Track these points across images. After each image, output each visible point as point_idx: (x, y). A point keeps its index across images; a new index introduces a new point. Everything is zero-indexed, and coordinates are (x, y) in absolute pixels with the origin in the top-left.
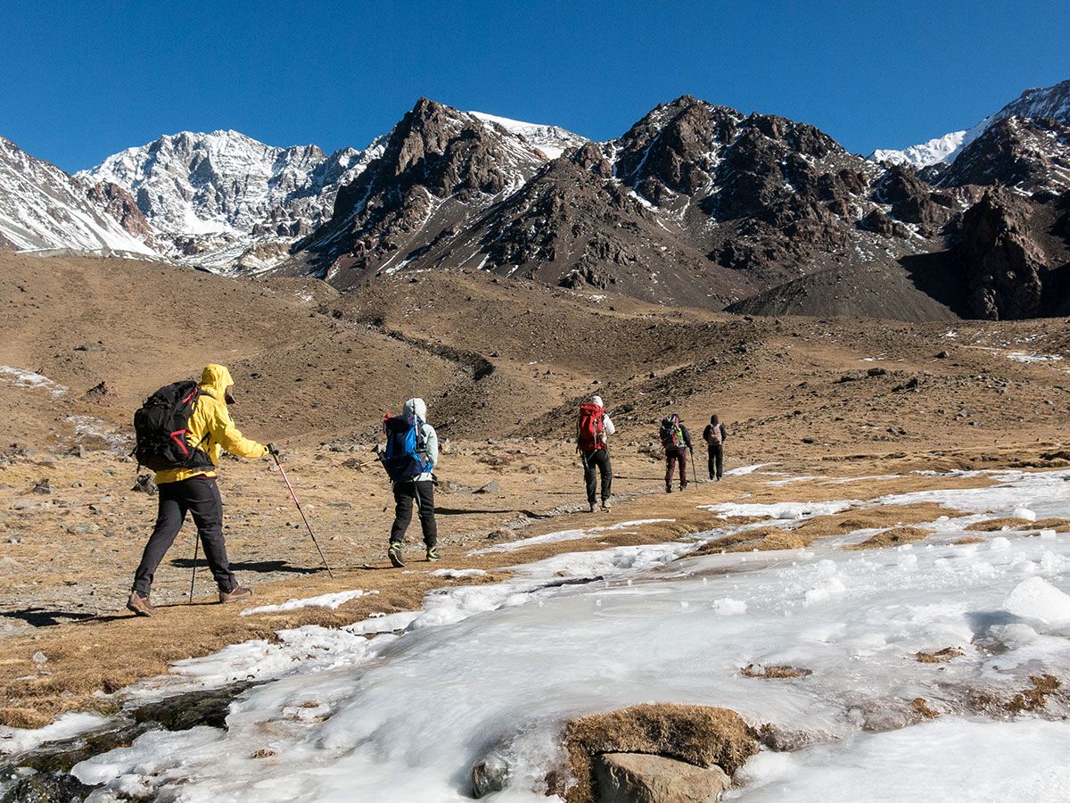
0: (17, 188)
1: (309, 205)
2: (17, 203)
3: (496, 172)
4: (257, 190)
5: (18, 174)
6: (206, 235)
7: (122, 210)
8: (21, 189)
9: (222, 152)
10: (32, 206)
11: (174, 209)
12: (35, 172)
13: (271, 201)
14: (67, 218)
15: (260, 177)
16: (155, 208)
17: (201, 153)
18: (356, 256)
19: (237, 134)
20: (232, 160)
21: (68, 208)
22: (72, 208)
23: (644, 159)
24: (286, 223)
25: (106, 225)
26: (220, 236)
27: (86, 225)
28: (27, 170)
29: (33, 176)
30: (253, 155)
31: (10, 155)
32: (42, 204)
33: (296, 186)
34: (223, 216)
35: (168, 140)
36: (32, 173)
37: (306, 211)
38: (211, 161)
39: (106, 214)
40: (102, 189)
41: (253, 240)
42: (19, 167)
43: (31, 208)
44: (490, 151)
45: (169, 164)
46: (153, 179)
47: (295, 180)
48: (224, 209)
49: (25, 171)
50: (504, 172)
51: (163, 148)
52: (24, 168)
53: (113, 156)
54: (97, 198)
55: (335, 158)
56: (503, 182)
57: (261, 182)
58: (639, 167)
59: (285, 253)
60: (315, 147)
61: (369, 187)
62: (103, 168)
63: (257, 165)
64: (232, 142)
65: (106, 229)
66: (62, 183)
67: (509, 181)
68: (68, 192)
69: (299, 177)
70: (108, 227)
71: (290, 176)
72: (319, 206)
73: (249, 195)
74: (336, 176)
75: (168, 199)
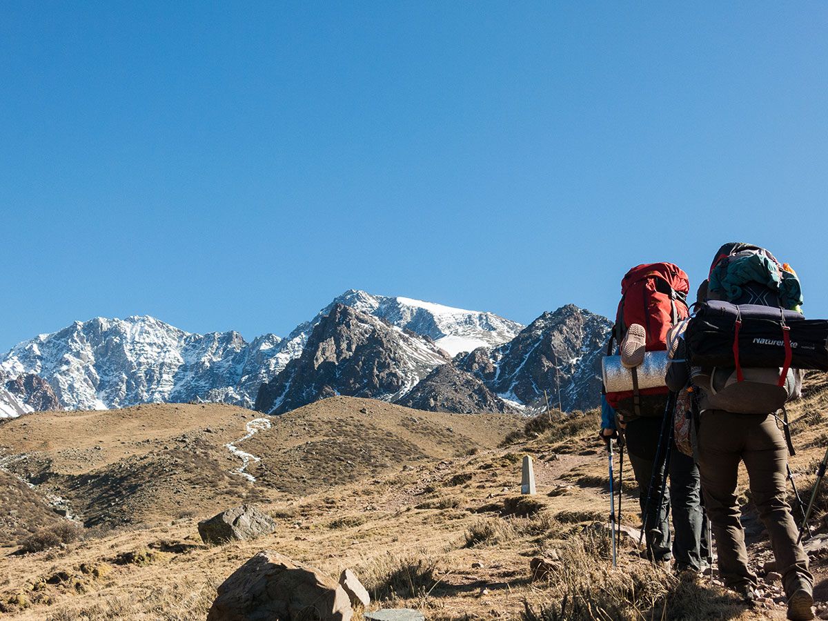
3: (395, 375)
9: (137, 339)
11: (85, 399)
16: (65, 397)
17: (114, 339)
19: (152, 320)
20: (147, 348)
23: (524, 363)
35: (80, 327)
38: (124, 348)
39: (27, 406)
40: (24, 381)
44: (392, 356)
46: (64, 367)
50: (403, 374)
54: (18, 390)
55: (255, 344)
56: (400, 383)
58: (518, 370)
61: (288, 384)
63: (172, 352)
64: (146, 328)
67: (406, 382)
73: (164, 385)
74: (256, 364)
75: (79, 388)
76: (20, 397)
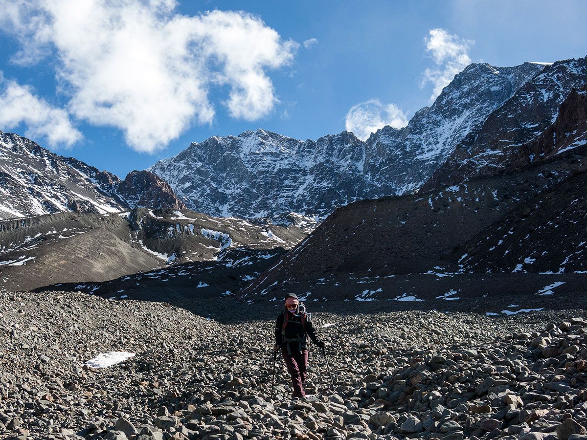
0: (33, 182)
2: (31, 197)
4: (294, 184)
8: (37, 182)
9: (253, 151)
10: (49, 199)
12: (57, 170)
17: (232, 155)
20: (264, 158)
21: (94, 203)
22: (100, 203)
28: (49, 168)
29: (56, 173)
31: (32, 155)
35: (197, 147)
38: (243, 159)
40: (134, 180)
45: (201, 169)
46: (187, 185)
51: (193, 154)
55: (372, 140)
64: (261, 140)
69: (337, 165)
71: (327, 165)
73: (287, 190)
74: (378, 157)
75: (203, 202)
76: (131, 198)
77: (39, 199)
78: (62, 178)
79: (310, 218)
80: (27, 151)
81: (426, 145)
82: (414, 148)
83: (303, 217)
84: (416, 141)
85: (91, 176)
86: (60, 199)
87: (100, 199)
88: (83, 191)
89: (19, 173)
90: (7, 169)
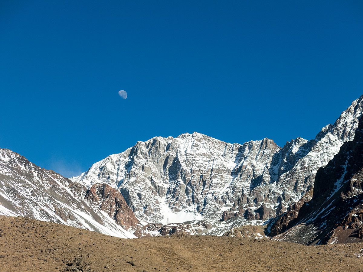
0: (30, 194)
1: (270, 191)
2: (31, 206)
4: (221, 182)
5: (30, 183)
6: (186, 223)
7: (114, 206)
8: (33, 195)
9: (189, 152)
10: (43, 208)
11: (151, 204)
12: (42, 180)
13: (234, 190)
14: (71, 217)
15: (223, 170)
16: (135, 204)
17: (171, 154)
18: (350, 227)
19: (200, 135)
20: (198, 158)
21: (70, 208)
22: (74, 208)
24: (251, 208)
25: (102, 221)
26: (198, 223)
27: (86, 221)
28: (36, 179)
29: (41, 183)
30: (216, 151)
31: (23, 167)
32: (51, 206)
33: (254, 175)
34: (193, 207)
35: (142, 146)
36: (40, 181)
37: (268, 196)
38: (180, 159)
39: (101, 211)
40: (97, 190)
41: (227, 225)
42: (30, 176)
43: (43, 210)
45: (145, 166)
46: (133, 179)
47: (253, 170)
48: (194, 200)
49: (34, 180)
51: (139, 152)
52: (33, 177)
53: (98, 163)
54: (93, 198)
55: (287, 148)
57: (224, 175)
59: (259, 234)
60: (269, 140)
61: (345, 167)
62: (89, 173)
63: (219, 160)
64: (196, 142)
65: (102, 224)
66: (64, 187)
68: (69, 195)
69: (257, 167)
70: (104, 222)
71: (249, 167)
72: (279, 191)
73: (215, 187)
74: (290, 164)
75: (146, 195)
76: (94, 204)
77: (37, 208)
78: (46, 187)
79: (219, 225)
80: (19, 164)
81: (321, 162)
82: (311, 164)
83: (214, 224)
84: (314, 158)
85: (65, 185)
86: (49, 207)
87: (73, 204)
88: (62, 198)
89: (20, 187)
90: (12, 184)
